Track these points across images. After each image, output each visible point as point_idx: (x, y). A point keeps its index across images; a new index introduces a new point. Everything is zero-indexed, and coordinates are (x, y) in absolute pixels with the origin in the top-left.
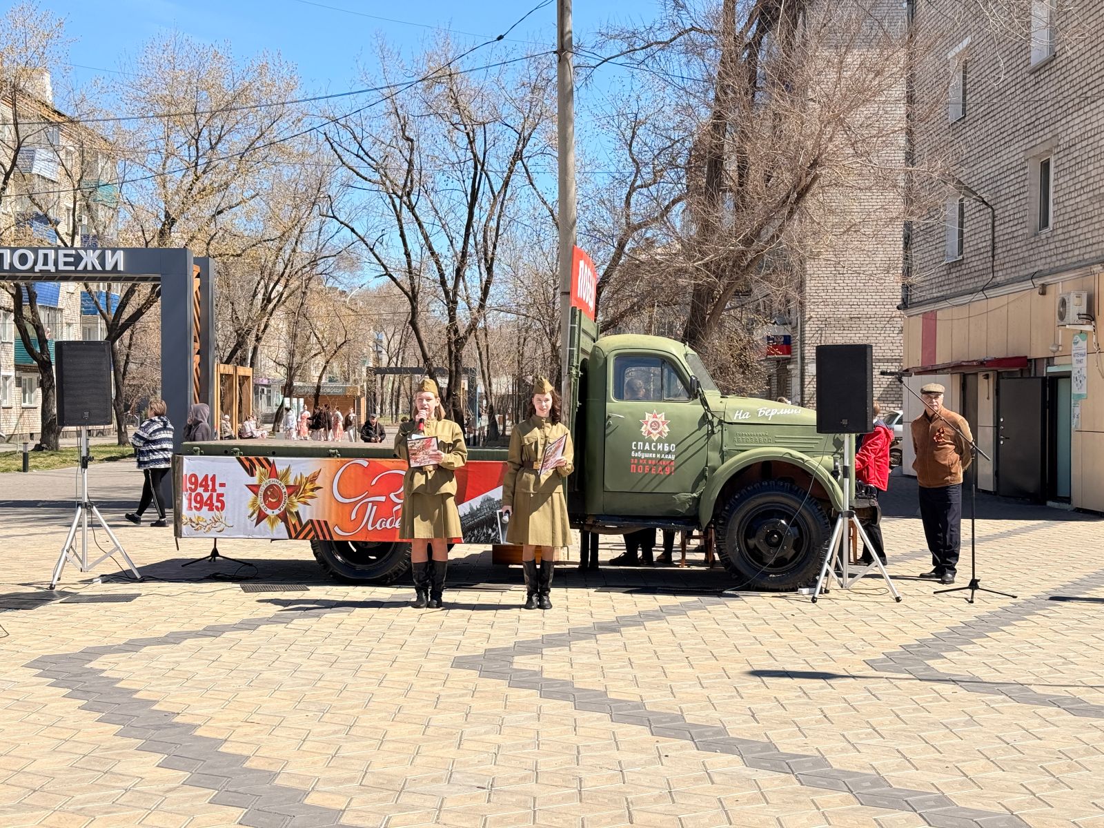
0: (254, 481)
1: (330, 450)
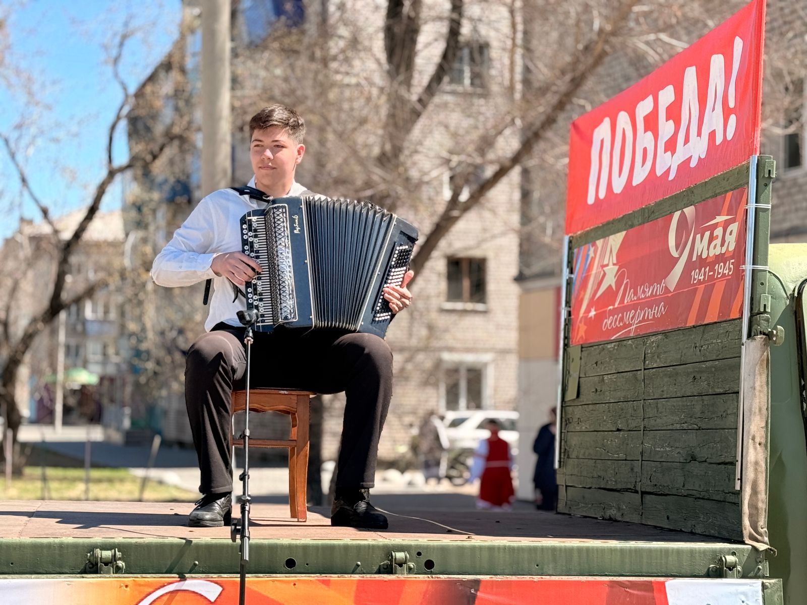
1: (98, 552)
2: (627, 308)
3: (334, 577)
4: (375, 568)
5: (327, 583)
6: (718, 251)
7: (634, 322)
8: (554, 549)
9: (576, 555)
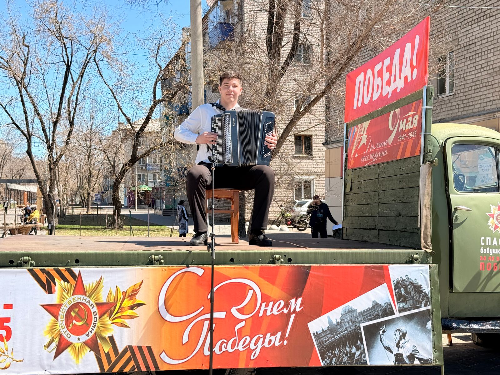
0: (54, 299)
1: (153, 256)
2: (371, 153)
3: (250, 266)
4: (267, 262)
5: (247, 268)
6: (410, 127)
7: (375, 158)
8: (341, 253)
9: (351, 255)
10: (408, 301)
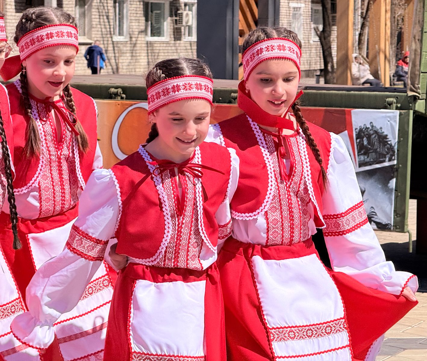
1: (110, 89)
4: (227, 101)
10: (370, 154)
